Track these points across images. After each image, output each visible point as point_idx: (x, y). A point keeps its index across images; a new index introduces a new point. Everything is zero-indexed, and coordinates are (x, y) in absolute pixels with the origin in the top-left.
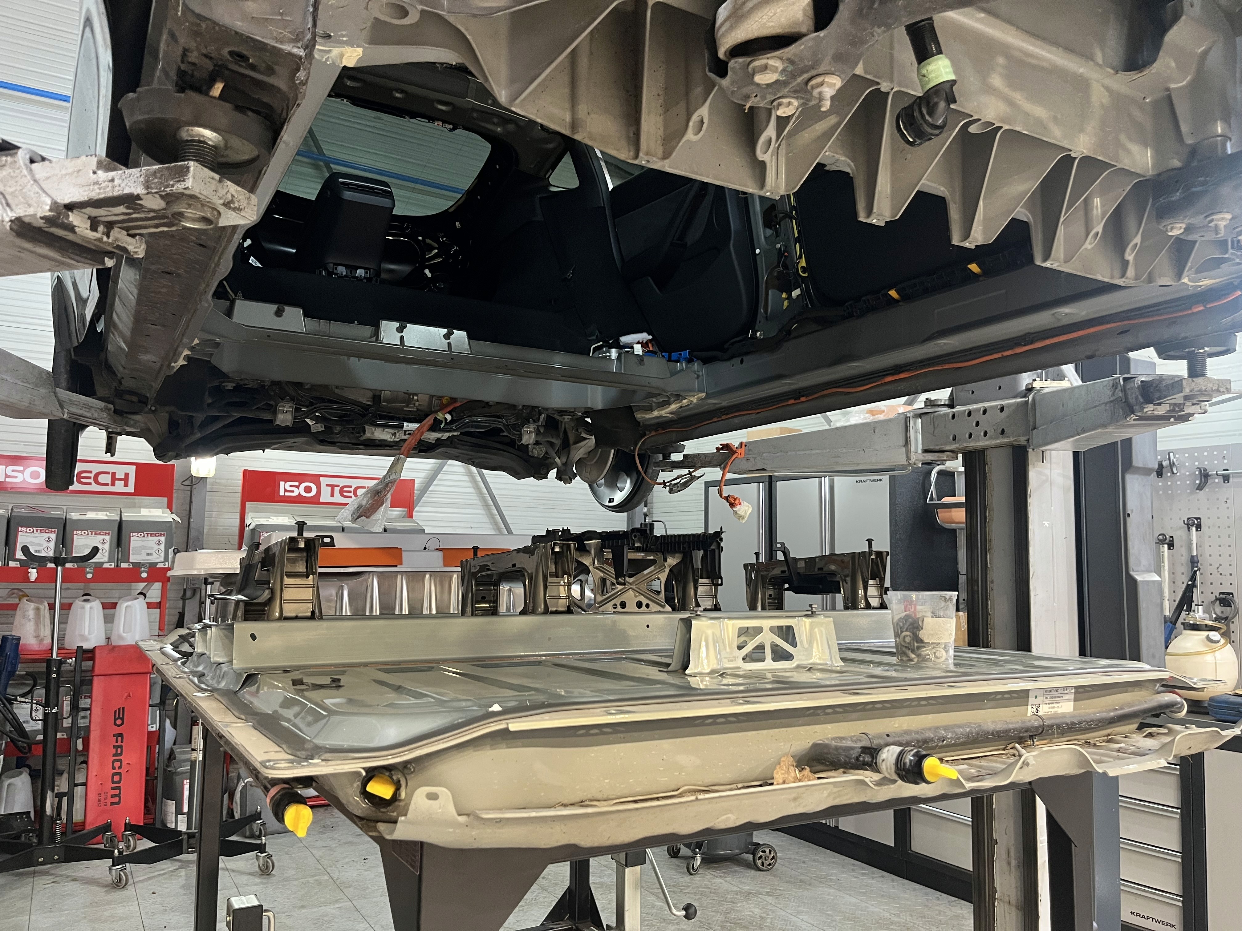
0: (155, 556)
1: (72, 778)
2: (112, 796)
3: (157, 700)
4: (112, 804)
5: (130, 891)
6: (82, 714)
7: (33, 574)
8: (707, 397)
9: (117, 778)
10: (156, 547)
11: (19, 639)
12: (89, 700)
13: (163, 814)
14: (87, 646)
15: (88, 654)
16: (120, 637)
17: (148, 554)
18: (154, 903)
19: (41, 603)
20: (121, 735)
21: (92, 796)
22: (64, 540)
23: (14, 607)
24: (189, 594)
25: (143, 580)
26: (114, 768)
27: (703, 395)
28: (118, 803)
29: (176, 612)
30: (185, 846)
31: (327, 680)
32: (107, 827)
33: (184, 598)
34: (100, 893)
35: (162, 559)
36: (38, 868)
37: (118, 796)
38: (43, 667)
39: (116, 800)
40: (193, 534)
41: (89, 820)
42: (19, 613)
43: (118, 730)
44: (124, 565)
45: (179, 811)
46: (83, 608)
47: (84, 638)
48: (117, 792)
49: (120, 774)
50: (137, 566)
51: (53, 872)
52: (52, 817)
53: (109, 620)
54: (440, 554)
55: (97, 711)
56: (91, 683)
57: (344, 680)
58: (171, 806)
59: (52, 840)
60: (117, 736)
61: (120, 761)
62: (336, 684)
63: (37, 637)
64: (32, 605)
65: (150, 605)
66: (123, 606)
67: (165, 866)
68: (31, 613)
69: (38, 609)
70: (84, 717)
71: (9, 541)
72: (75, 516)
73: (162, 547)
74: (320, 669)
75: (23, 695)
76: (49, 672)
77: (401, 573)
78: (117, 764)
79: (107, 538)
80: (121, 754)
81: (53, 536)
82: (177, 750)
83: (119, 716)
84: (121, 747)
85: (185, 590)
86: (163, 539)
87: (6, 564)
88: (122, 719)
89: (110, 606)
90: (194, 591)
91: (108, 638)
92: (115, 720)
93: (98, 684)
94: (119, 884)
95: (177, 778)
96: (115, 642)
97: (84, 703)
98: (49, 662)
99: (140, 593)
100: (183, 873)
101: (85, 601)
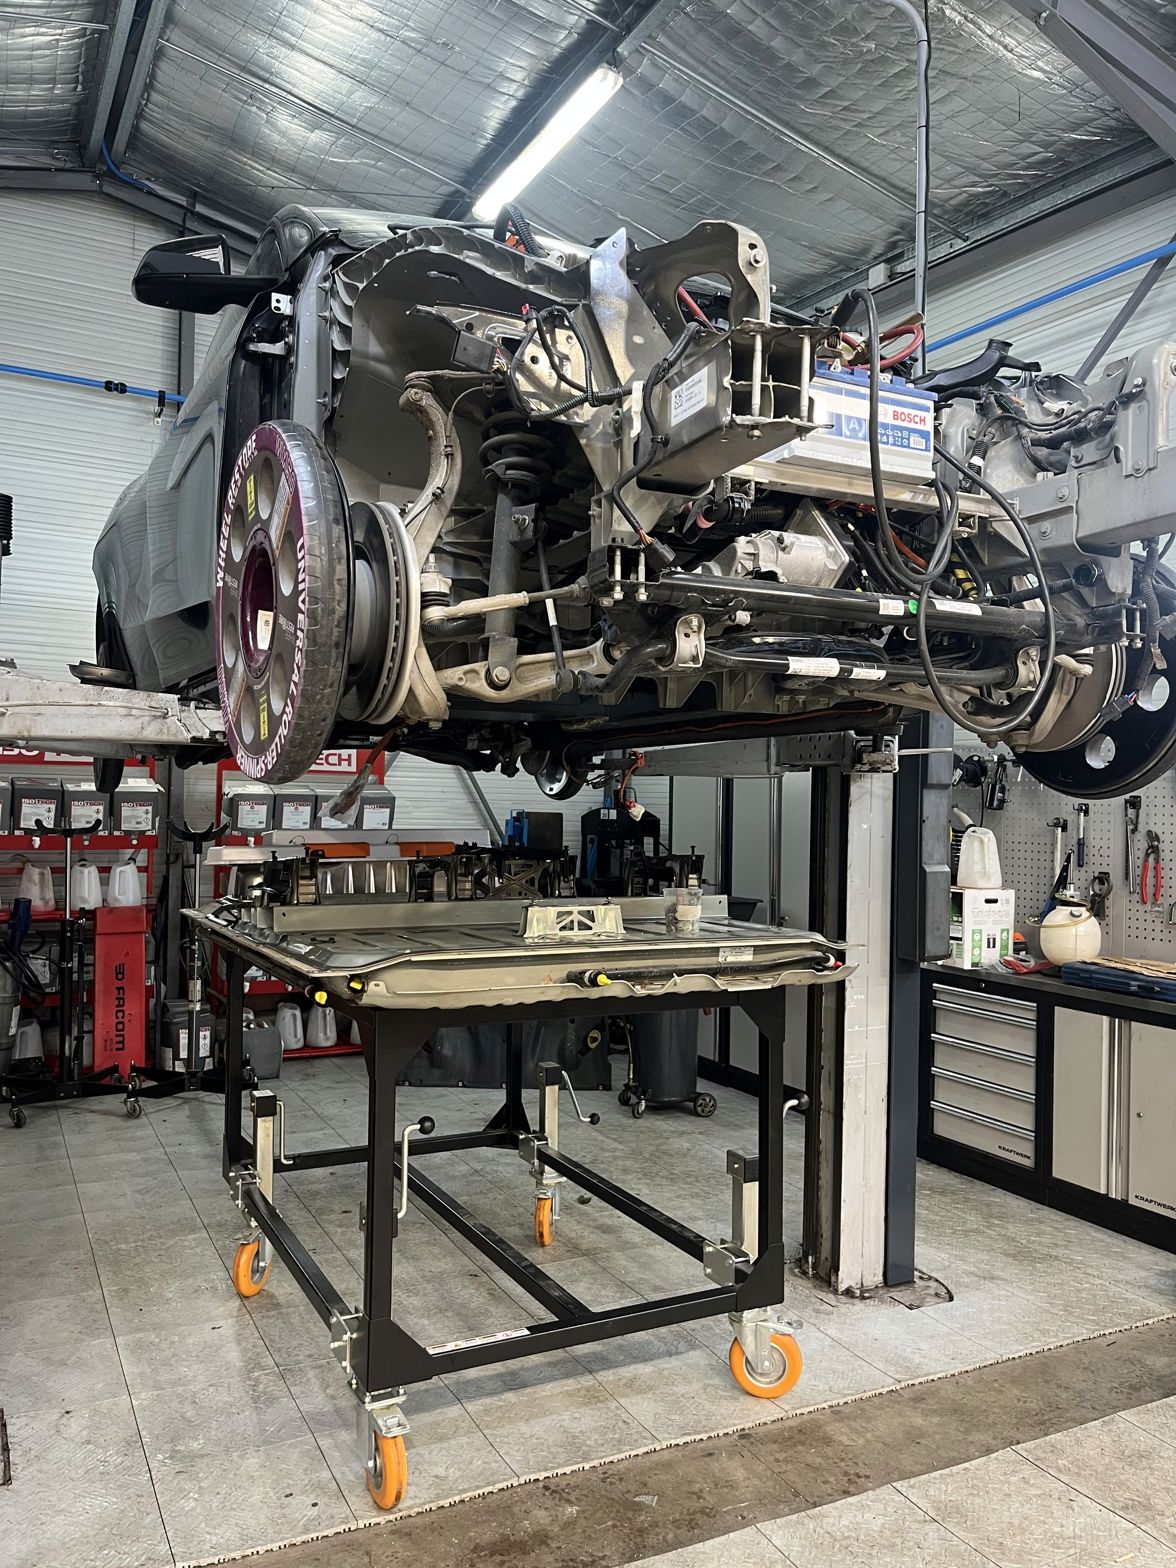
0: (144, 824)
1: (80, 1027)
2: (117, 1042)
3: (151, 957)
4: (117, 1049)
5: (143, 1120)
6: (85, 969)
7: (37, 841)
8: (609, 721)
9: (120, 1027)
10: (145, 816)
11: (30, 901)
12: (92, 957)
13: (162, 1060)
14: (88, 907)
15: (91, 914)
16: (116, 899)
17: (138, 823)
18: (167, 1128)
19: (45, 868)
20: (123, 988)
21: (99, 1043)
22: (63, 812)
23: (21, 871)
24: (172, 858)
25: (133, 847)
26: (117, 1018)
27: (607, 718)
28: (123, 1049)
29: (161, 875)
30: (187, 1084)
31: (327, 939)
32: (115, 1069)
33: (168, 864)
34: (119, 1122)
35: (150, 827)
36: (58, 1102)
37: (122, 1042)
38: (57, 926)
39: (121, 1046)
40: (173, 801)
41: (97, 1063)
42: (25, 877)
43: (119, 984)
44: (116, 833)
45: (176, 1057)
46: (82, 872)
47: (84, 900)
48: (121, 1039)
49: (123, 1023)
50: (128, 833)
51: (75, 1105)
52: (70, 1057)
53: (105, 882)
54: (398, 847)
55: (99, 967)
56: (93, 941)
57: (336, 939)
58: (169, 1053)
59: (71, 1078)
60: (118, 989)
61: (123, 1011)
62: (332, 941)
63: (43, 899)
64: (37, 870)
65: (140, 869)
66: (117, 870)
67: (168, 1101)
68: (36, 878)
69: (42, 874)
70: (87, 972)
71: (14, 812)
72: (70, 787)
73: (150, 816)
74: (323, 933)
75: (34, 952)
76: (64, 930)
77: (369, 862)
78: (120, 1014)
79: (101, 808)
80: (123, 1005)
81: (53, 807)
82: (169, 1004)
83: (120, 971)
84: (123, 999)
85: (168, 856)
86: (150, 808)
87: (11, 833)
88: (123, 974)
89: (105, 871)
90: (177, 856)
91: (104, 900)
92: (117, 974)
93: (100, 943)
94: (133, 1114)
95: (173, 1028)
96: (113, 904)
97: (89, 959)
98: (63, 922)
99: (130, 859)
100: (186, 1107)
101: (82, 866)
